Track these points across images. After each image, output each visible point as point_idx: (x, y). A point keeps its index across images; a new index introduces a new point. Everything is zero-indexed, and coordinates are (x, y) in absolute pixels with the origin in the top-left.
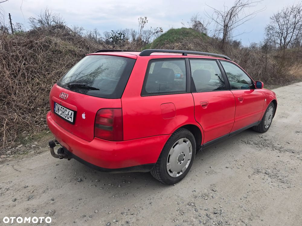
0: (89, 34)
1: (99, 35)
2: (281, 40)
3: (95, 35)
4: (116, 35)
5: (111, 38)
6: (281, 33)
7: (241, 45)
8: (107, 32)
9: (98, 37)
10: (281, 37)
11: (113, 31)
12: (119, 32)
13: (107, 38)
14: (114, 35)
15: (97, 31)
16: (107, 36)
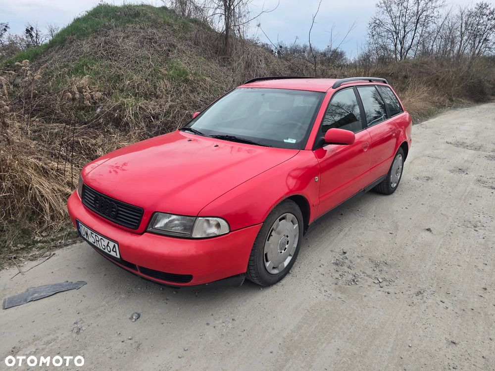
2: (396, 45)
6: (395, 32)
7: (344, 57)
10: (396, 40)
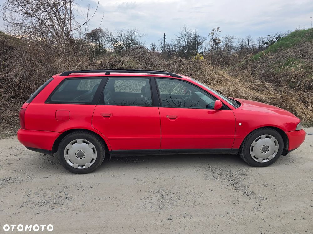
0: (240, 42)
1: (252, 42)
3: (247, 43)
4: (272, 40)
5: (266, 44)
8: (262, 38)
9: (250, 44)
11: (269, 36)
12: (277, 37)
13: (261, 44)
14: (270, 40)
15: (251, 38)
16: (261, 42)
